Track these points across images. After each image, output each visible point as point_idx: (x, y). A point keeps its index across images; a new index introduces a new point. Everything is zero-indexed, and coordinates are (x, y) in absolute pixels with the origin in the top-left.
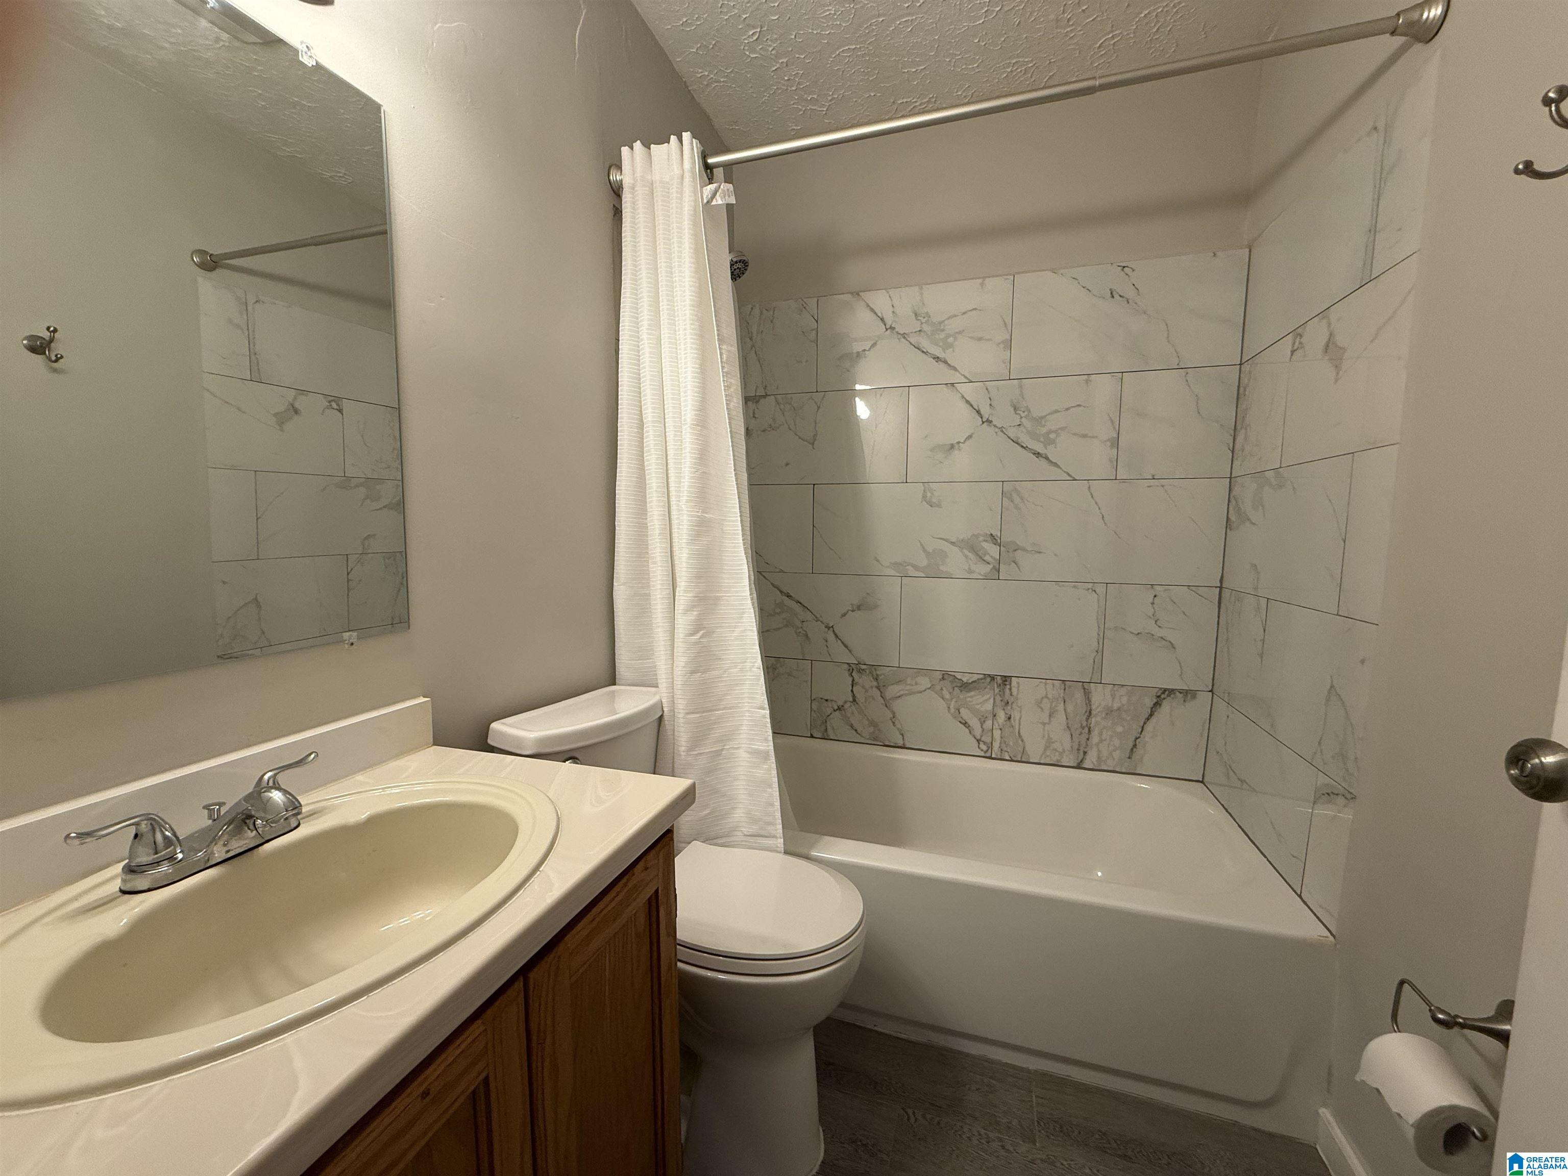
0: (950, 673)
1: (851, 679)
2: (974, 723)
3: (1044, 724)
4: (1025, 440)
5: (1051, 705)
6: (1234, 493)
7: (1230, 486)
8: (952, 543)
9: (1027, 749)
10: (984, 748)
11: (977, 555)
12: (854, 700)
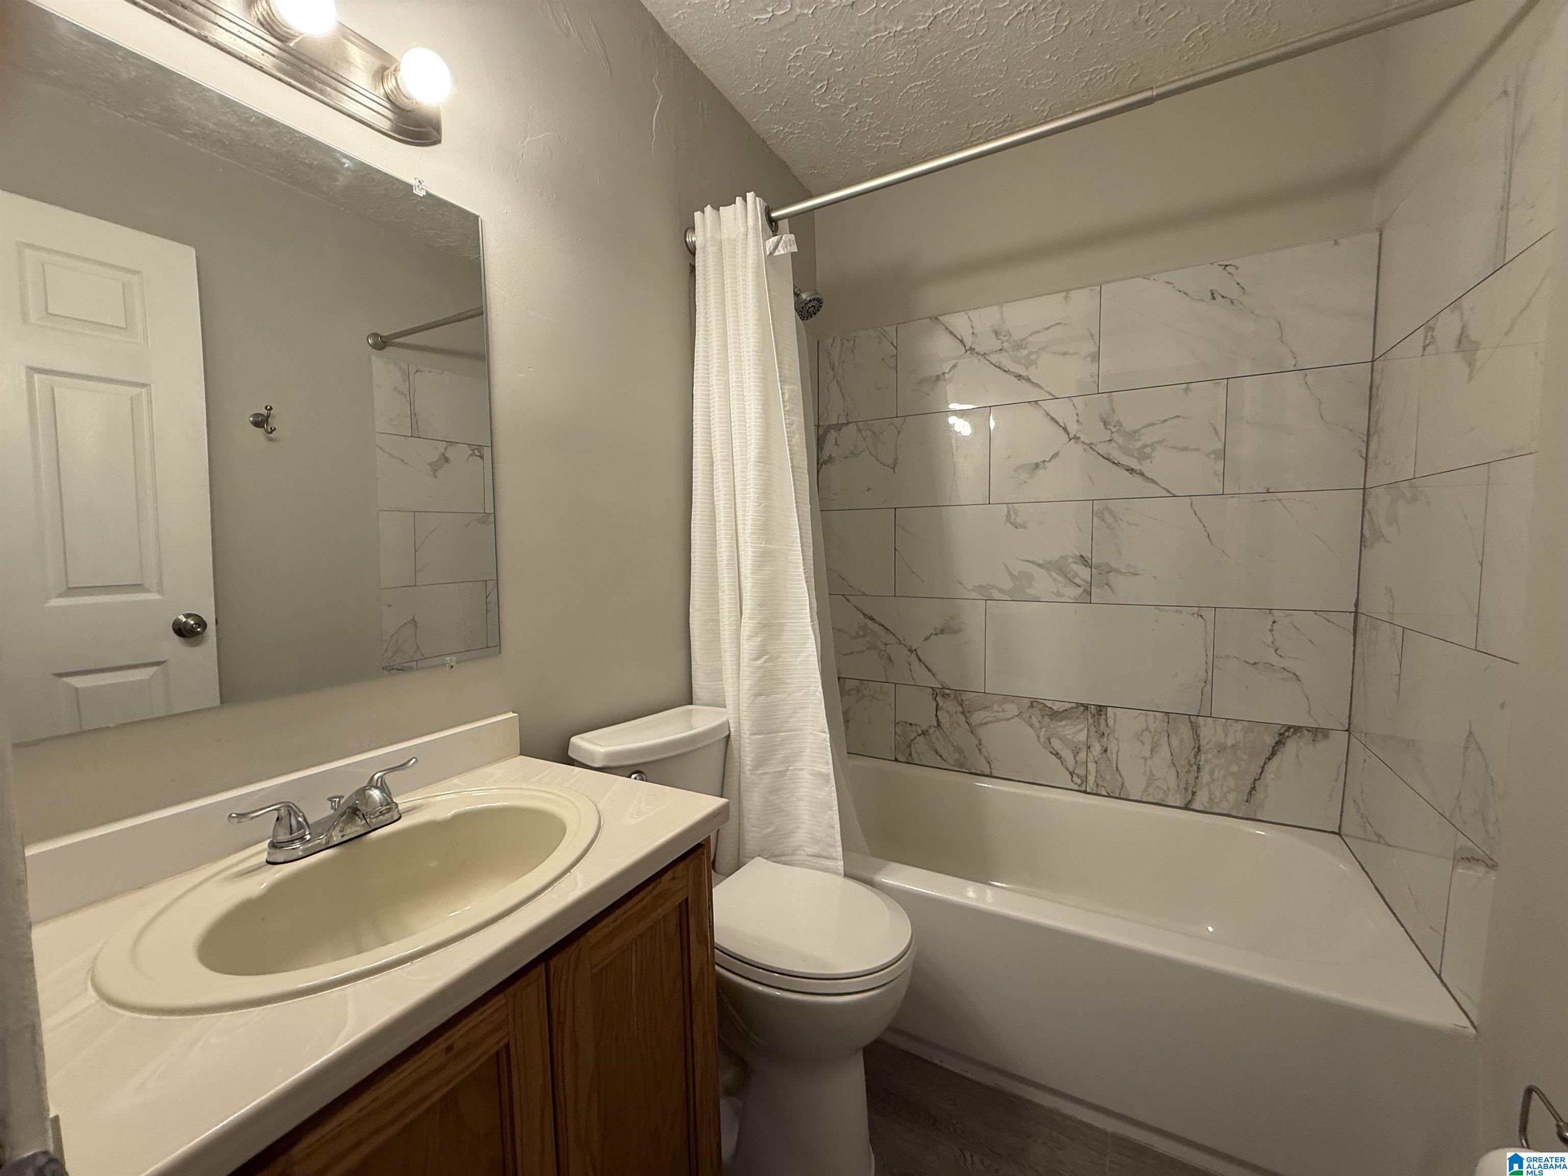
0: (1039, 700)
1: (934, 704)
2: (1067, 754)
3: (1145, 759)
4: (1116, 455)
5: (1153, 739)
6: (1368, 506)
7: (1364, 498)
8: (1039, 565)
9: (1126, 784)
10: (1079, 781)
11: (1066, 577)
12: (939, 725)
